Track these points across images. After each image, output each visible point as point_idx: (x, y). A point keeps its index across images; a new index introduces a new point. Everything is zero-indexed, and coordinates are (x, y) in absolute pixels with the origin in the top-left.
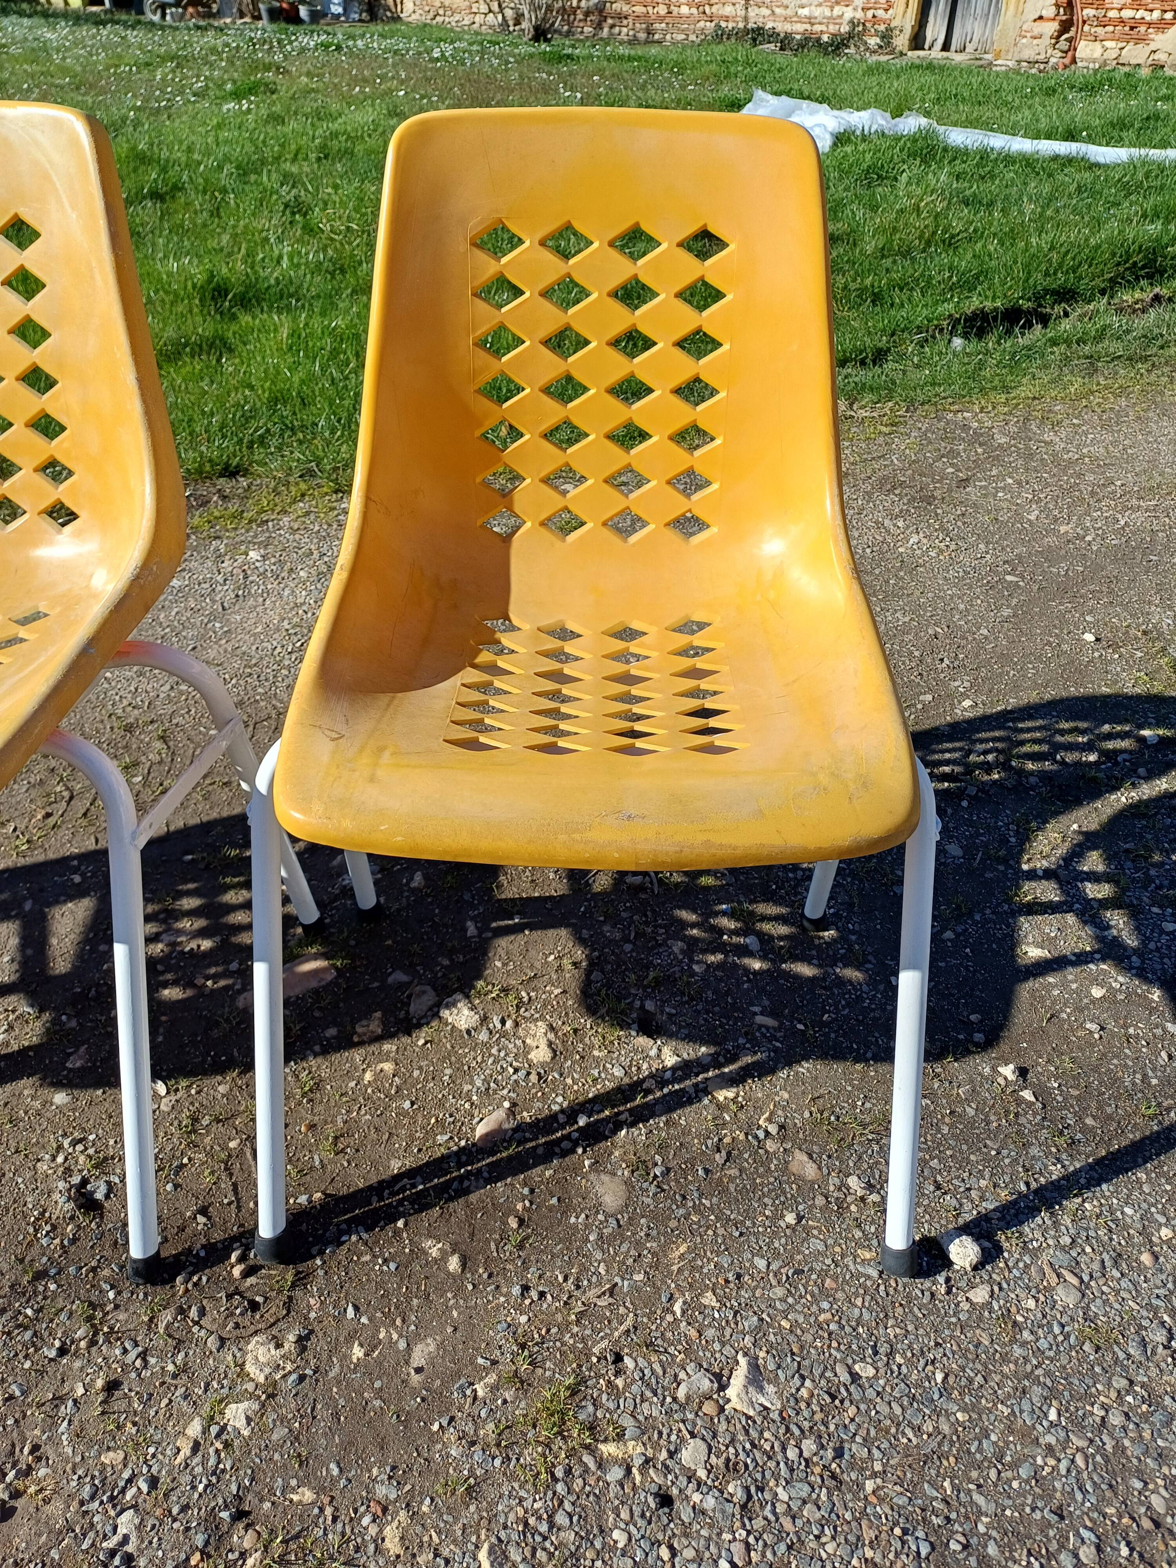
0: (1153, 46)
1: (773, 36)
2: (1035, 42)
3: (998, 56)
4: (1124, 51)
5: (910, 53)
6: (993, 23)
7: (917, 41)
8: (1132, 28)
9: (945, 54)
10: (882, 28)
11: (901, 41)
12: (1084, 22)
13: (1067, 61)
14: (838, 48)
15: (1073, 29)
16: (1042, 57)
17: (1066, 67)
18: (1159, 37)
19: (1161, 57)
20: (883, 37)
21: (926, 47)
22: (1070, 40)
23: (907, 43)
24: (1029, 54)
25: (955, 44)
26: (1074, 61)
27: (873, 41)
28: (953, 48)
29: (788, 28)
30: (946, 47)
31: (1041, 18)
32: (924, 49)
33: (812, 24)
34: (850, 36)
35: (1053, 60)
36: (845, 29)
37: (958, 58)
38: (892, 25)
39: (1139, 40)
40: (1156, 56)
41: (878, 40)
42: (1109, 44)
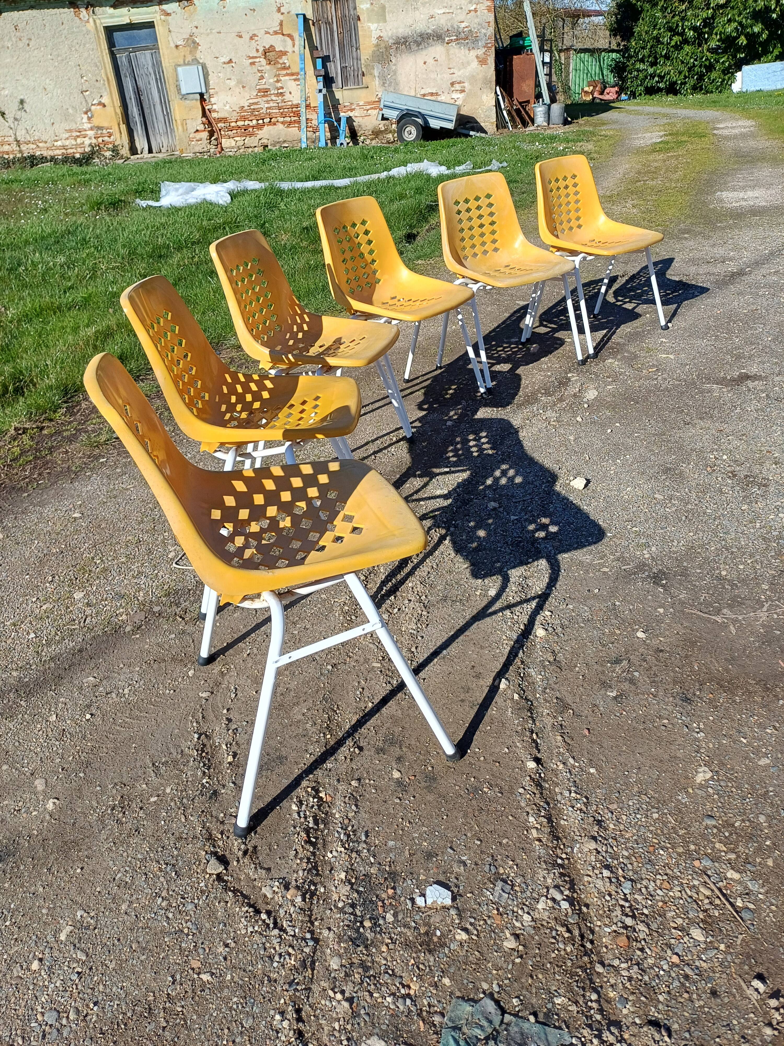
0: (259, 137)
1: (43, 159)
2: (199, 143)
3: (182, 152)
4: (246, 141)
5: (132, 157)
6: (172, 136)
7: (133, 150)
8: (245, 130)
9: (150, 155)
10: (110, 146)
11: (125, 151)
12: (220, 130)
13: (219, 149)
14: (88, 160)
15: (216, 134)
16: (205, 149)
17: (220, 153)
18: (260, 132)
19: (265, 141)
20: (113, 151)
21: (139, 152)
22: (216, 139)
23: (128, 152)
24: (198, 149)
25: (154, 149)
26: (222, 149)
27: (108, 154)
28: (154, 151)
29: (51, 153)
30: (150, 151)
31: (197, 131)
32: (137, 154)
33: (66, 149)
34: (93, 153)
35: (212, 150)
36: (88, 149)
37: (160, 156)
38: (116, 144)
39: (251, 135)
40: (262, 141)
41: (111, 153)
42: (237, 139)
